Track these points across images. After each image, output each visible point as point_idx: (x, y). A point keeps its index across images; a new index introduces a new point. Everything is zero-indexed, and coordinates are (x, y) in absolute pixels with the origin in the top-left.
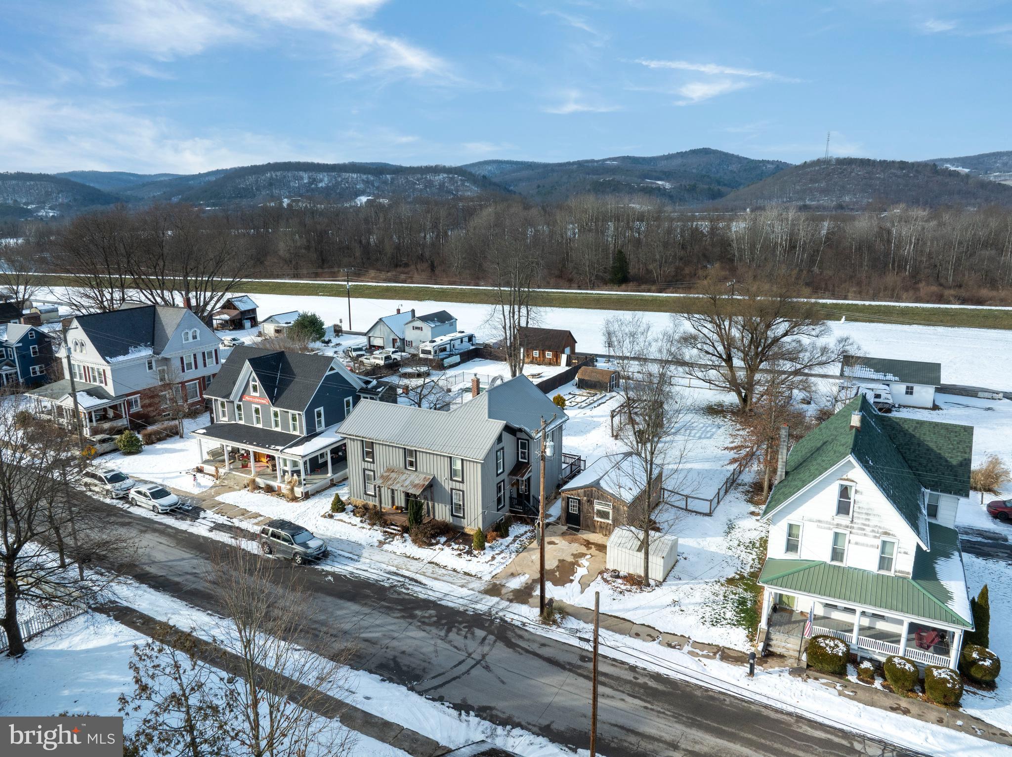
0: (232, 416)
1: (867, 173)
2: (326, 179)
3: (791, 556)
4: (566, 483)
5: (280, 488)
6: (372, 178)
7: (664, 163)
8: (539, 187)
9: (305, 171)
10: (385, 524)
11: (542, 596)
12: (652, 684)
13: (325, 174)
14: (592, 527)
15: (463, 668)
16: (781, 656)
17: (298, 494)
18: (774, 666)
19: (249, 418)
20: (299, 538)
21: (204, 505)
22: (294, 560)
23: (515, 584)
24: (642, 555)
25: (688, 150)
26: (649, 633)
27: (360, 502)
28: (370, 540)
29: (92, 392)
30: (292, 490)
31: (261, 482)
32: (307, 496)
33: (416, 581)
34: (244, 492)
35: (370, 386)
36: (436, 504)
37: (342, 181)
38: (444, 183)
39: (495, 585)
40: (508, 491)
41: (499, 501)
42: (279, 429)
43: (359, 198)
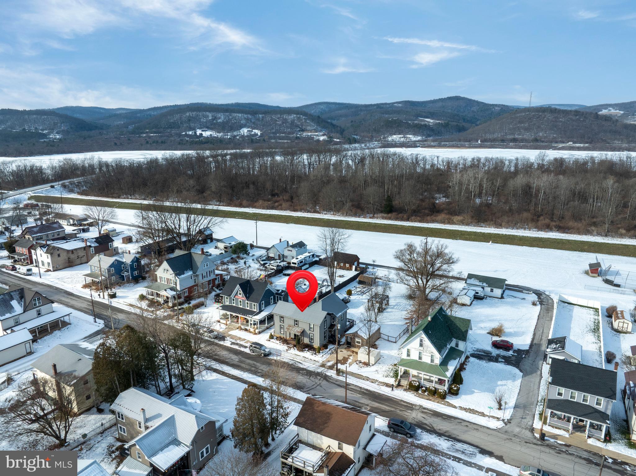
0: (230, 302)
1: (554, 118)
2: (222, 117)
3: (408, 358)
4: (348, 330)
5: (249, 329)
6: (250, 117)
7: (431, 105)
8: (352, 122)
9: (210, 112)
10: (288, 344)
11: (337, 368)
12: (365, 391)
13: (222, 114)
14: (355, 346)
15: (314, 386)
16: (403, 386)
17: (257, 332)
18: (400, 388)
19: (237, 303)
20: (263, 348)
21: (225, 335)
22: (261, 355)
23: (329, 364)
24: (368, 356)
25: (446, 97)
26: (367, 379)
27: (278, 336)
28: (284, 349)
29: (172, 289)
30: (255, 331)
31: (243, 327)
32: (260, 333)
33: (301, 363)
34: (237, 330)
35: (279, 292)
36: (305, 338)
37: (232, 119)
38: (294, 120)
39: (323, 364)
40: (327, 334)
41: (325, 337)
42: (248, 308)
43: (242, 129)
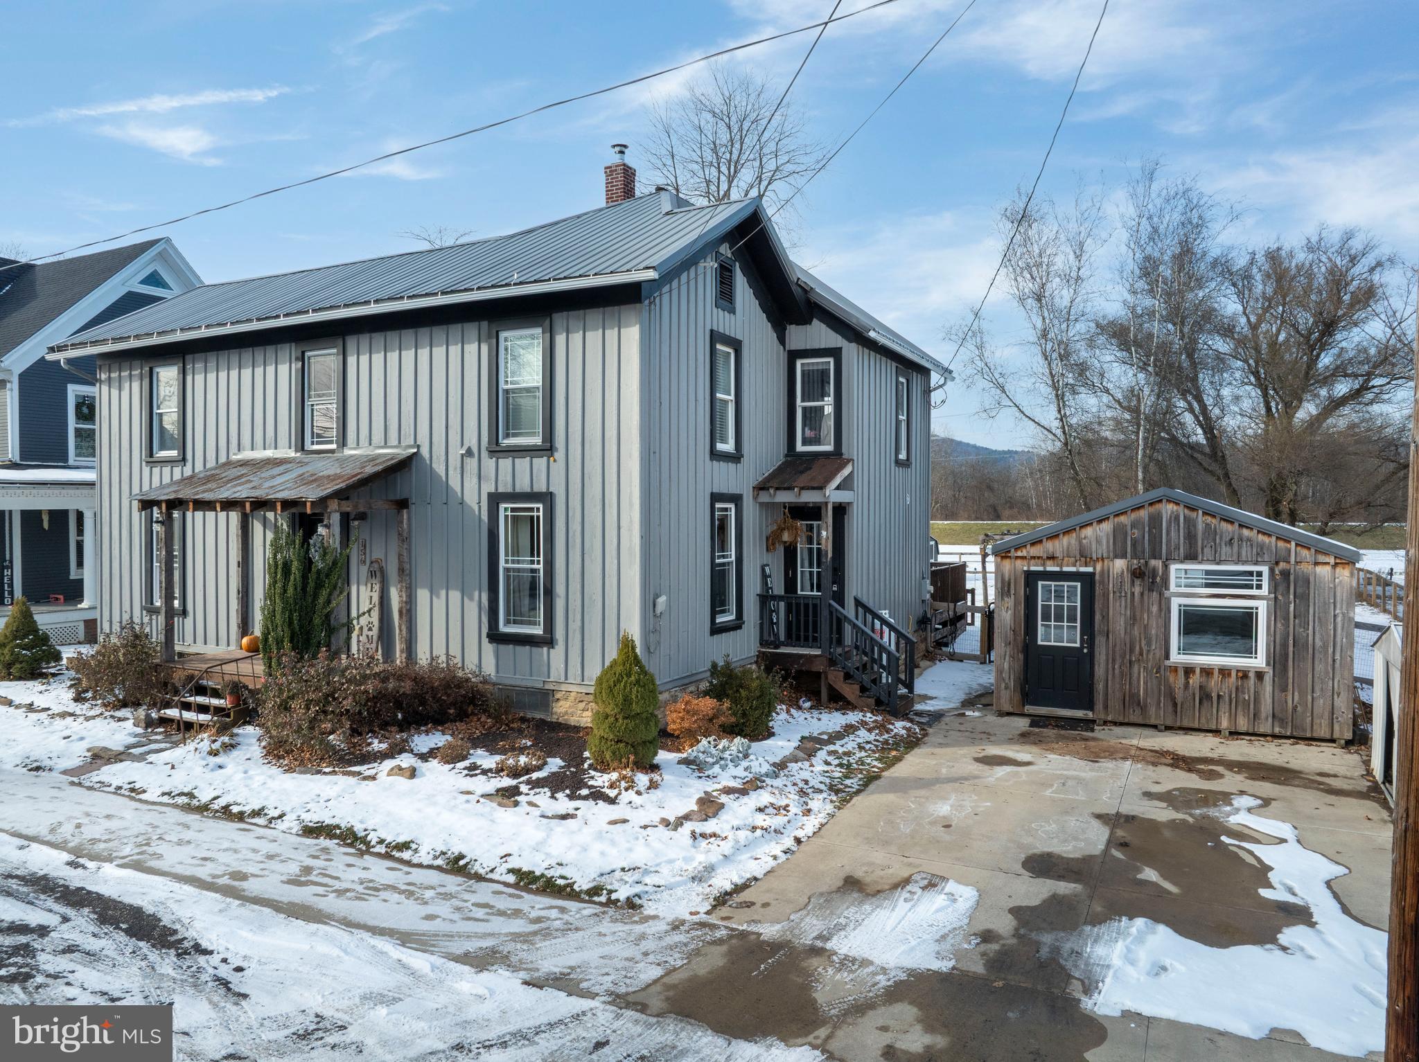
14: (1155, 705)
36: (423, 595)
